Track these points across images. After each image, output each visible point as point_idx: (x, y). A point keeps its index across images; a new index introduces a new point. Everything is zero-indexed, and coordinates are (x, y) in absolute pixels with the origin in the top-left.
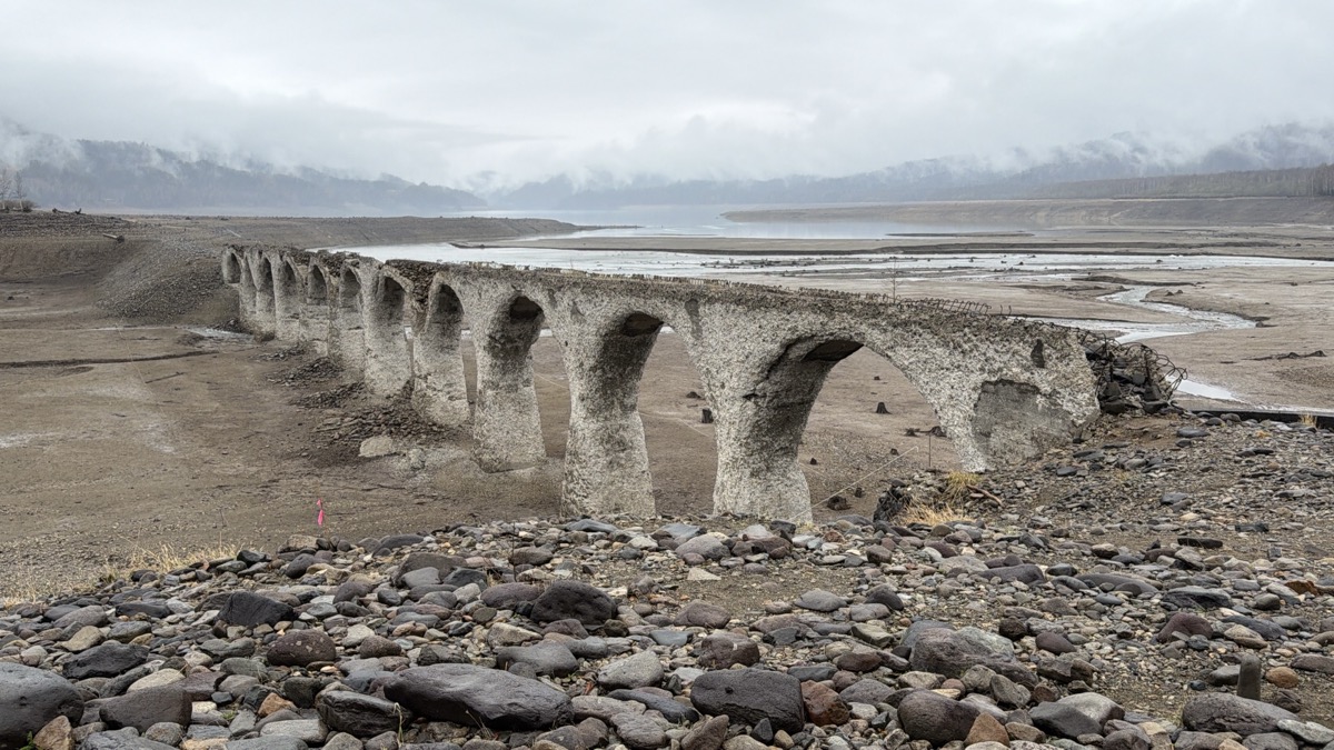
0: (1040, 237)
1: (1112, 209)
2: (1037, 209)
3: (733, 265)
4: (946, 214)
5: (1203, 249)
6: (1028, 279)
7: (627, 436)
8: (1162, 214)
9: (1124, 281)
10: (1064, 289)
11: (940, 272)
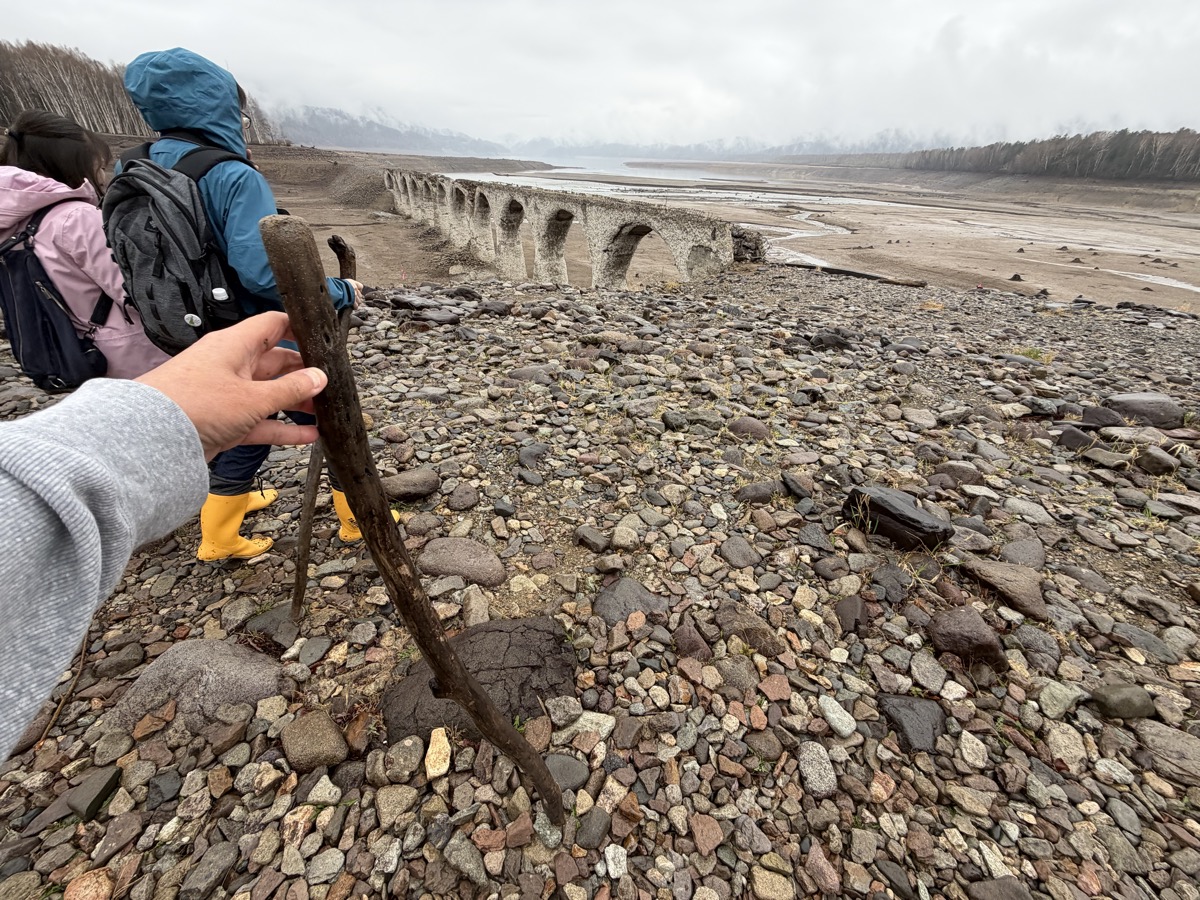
0: (771, 184)
1: (807, 171)
2: (773, 169)
3: (626, 191)
4: (731, 169)
5: (842, 194)
6: (758, 206)
7: (559, 269)
8: (830, 175)
9: (801, 209)
10: (773, 211)
11: (721, 200)
